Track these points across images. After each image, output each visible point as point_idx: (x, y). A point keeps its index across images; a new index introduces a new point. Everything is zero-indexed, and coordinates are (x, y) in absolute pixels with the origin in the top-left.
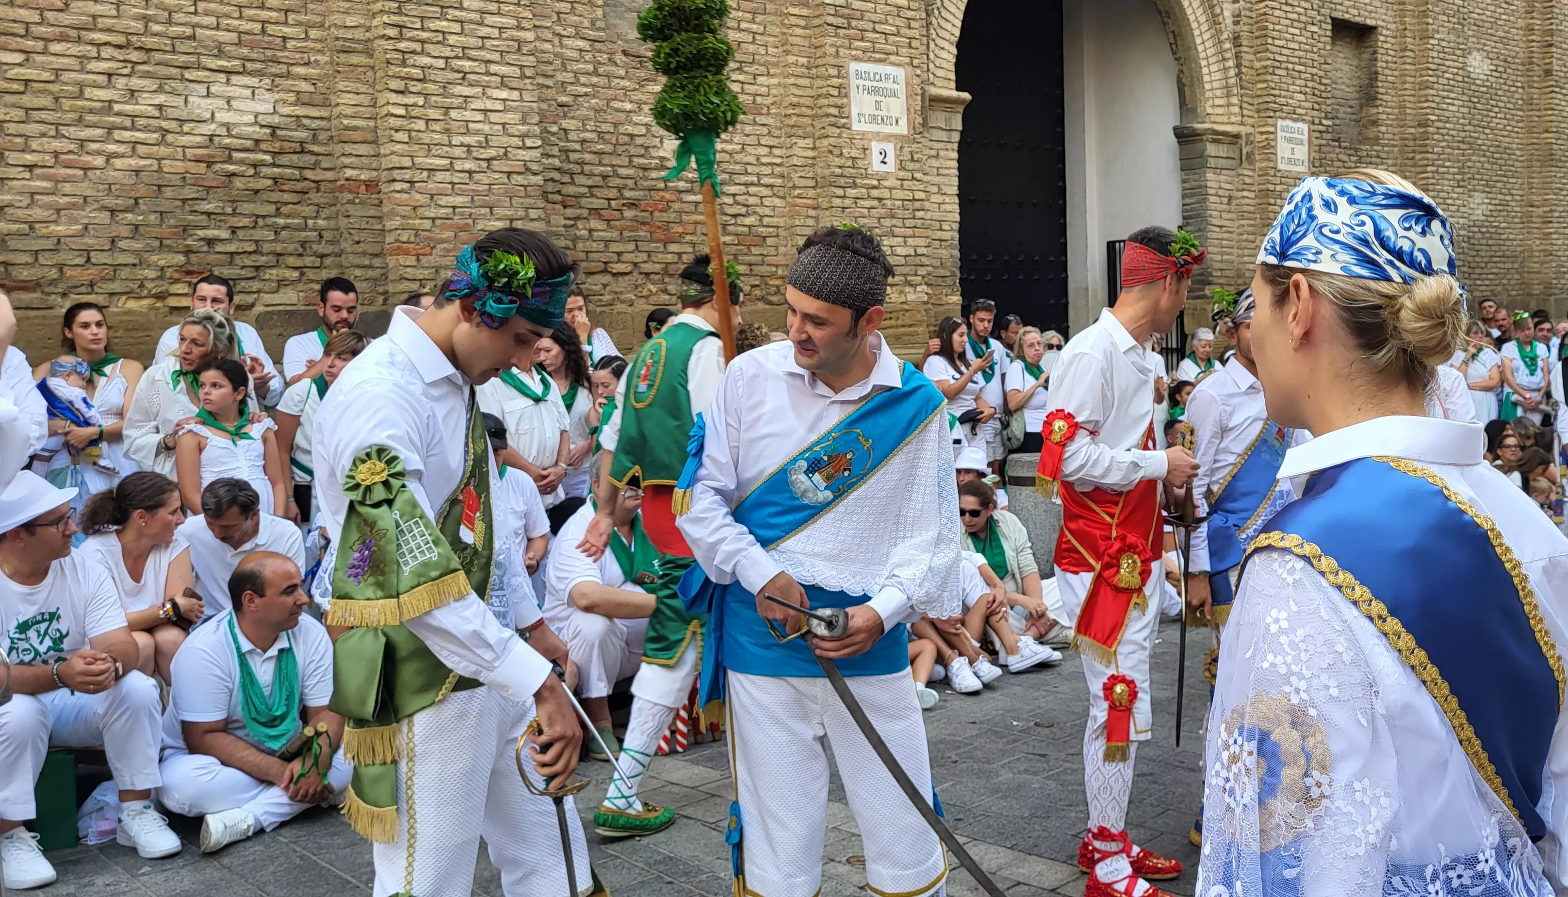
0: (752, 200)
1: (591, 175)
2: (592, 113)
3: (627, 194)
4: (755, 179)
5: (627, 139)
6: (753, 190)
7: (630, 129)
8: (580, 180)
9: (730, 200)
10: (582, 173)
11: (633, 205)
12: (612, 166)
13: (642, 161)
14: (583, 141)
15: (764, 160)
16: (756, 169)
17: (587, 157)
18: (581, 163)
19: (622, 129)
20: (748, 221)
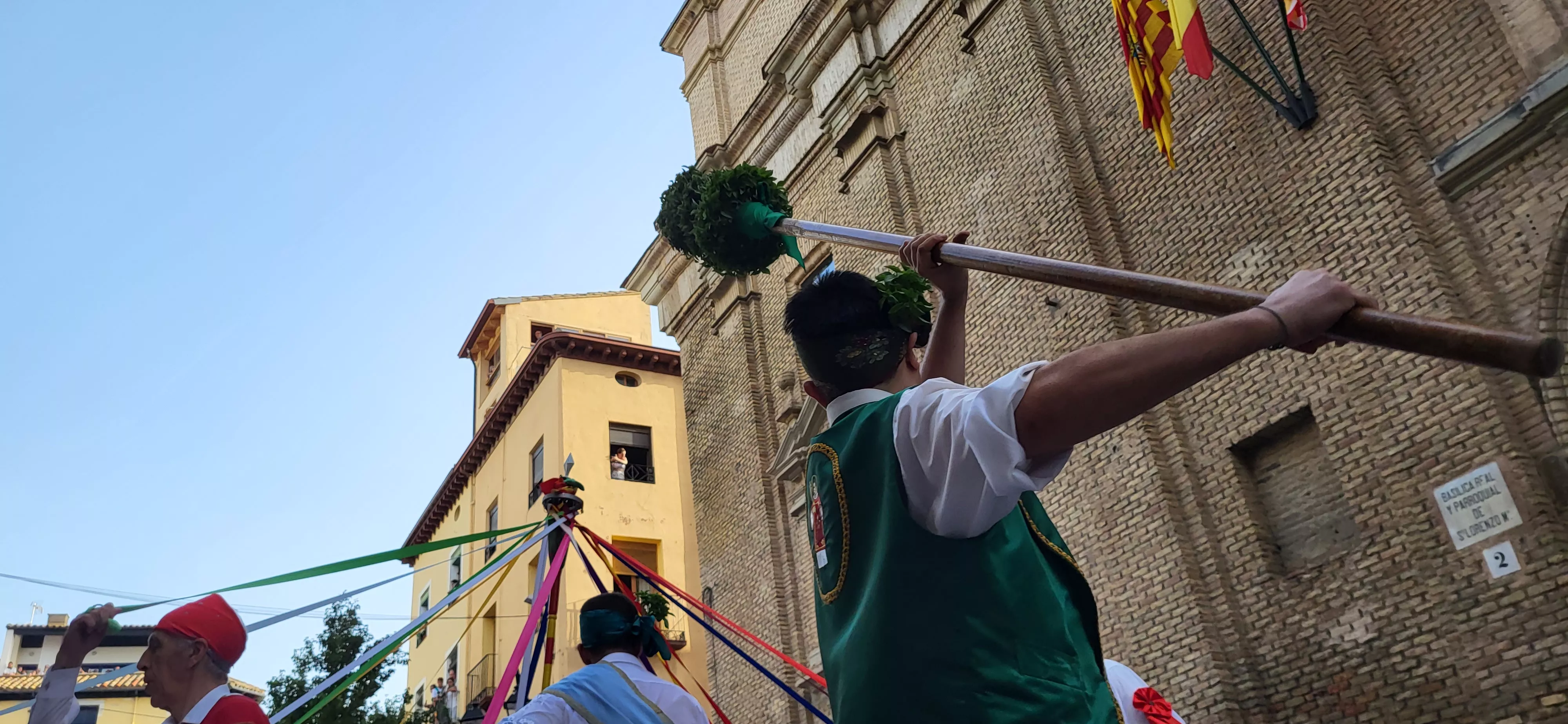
0: (1418, 651)
1: (1288, 681)
2: (1275, 636)
3: (1316, 685)
4: (1415, 630)
5: (1303, 643)
6: (1417, 640)
7: (1303, 634)
8: (1282, 688)
9: (1398, 659)
10: (1281, 682)
11: (1323, 693)
12: (1299, 668)
13: (1319, 655)
14: (1276, 659)
15: (1418, 610)
16: (1414, 621)
17: (1281, 669)
18: (1278, 675)
19: (1298, 638)
20: (1421, 671)
